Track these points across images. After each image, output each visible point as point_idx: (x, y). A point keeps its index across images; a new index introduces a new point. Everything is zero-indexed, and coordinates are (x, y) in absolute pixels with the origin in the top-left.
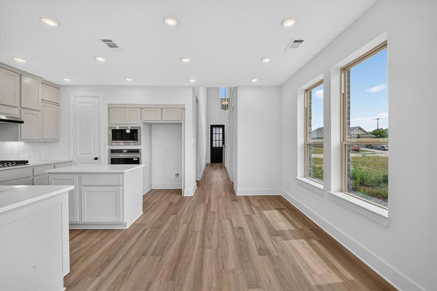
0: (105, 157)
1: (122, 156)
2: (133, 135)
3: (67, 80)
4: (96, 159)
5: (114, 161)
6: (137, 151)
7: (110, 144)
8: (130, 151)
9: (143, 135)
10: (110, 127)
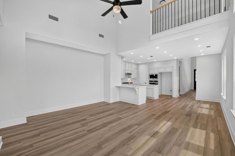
0: (148, 83)
1: (152, 82)
2: (156, 76)
3: (139, 63)
4: (146, 83)
5: (150, 84)
6: (157, 81)
7: (149, 79)
8: (155, 81)
9: (159, 76)
10: (149, 74)
